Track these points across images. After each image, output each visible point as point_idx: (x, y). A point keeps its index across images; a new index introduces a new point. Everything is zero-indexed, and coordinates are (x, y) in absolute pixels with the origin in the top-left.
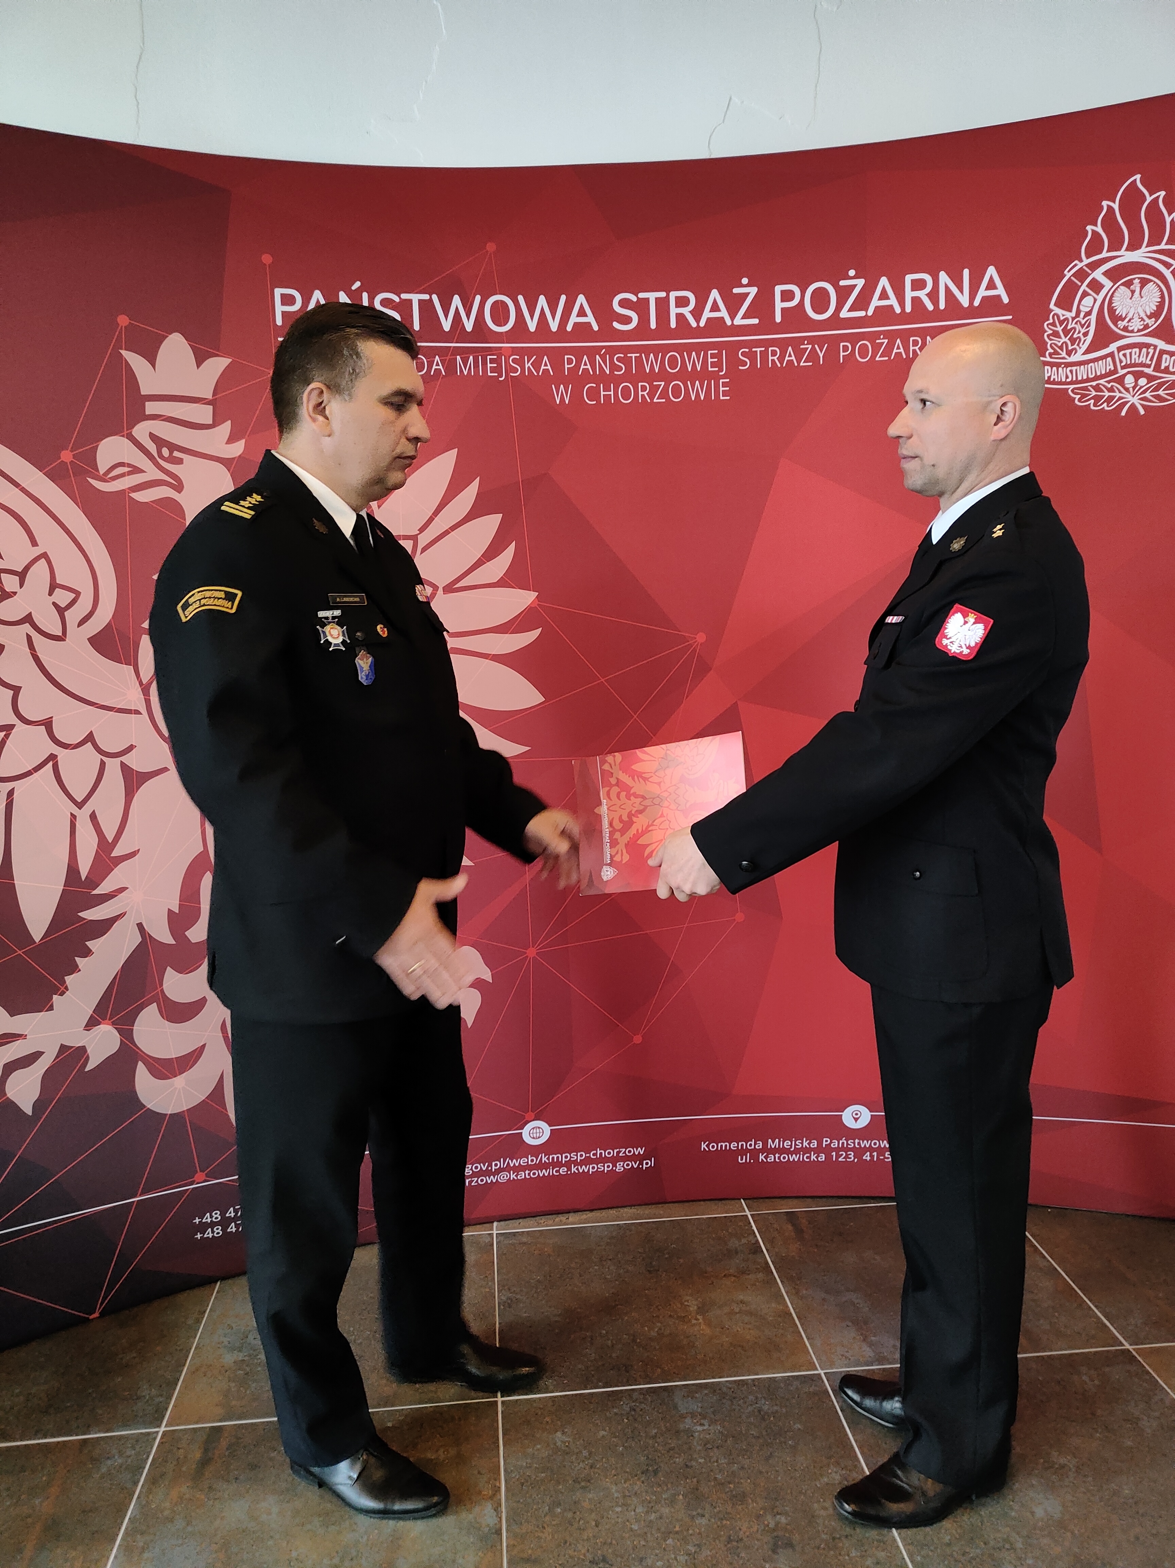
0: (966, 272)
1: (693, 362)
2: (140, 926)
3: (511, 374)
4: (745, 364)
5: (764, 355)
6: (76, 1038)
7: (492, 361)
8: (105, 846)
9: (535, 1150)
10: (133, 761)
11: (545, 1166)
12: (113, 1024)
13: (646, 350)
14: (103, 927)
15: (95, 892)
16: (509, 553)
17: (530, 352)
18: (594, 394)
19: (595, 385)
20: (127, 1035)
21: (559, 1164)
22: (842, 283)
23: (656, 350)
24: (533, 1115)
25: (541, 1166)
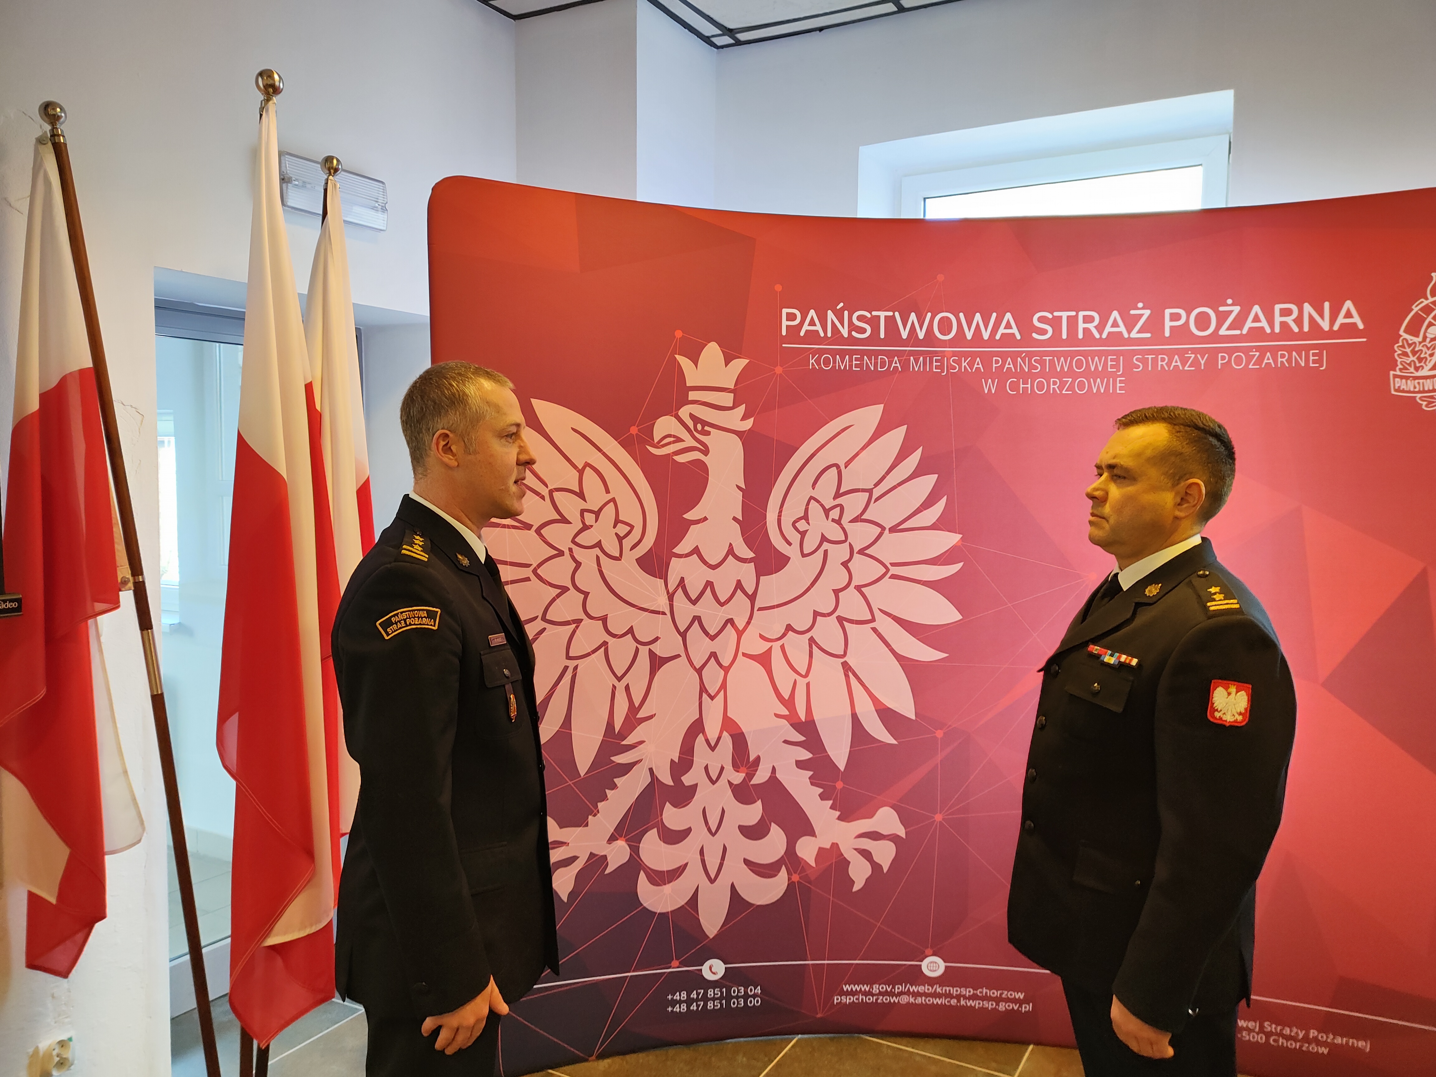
0: (1327, 305)
1: (1096, 364)
2: (651, 770)
3: (951, 371)
4: (1138, 367)
5: (1155, 361)
6: (602, 849)
7: (937, 361)
8: (633, 710)
9: (931, 981)
10: (657, 648)
11: (939, 996)
12: (626, 841)
13: (1057, 355)
14: (626, 769)
15: (624, 743)
16: (941, 505)
17: (966, 355)
18: (1014, 386)
19: (1015, 380)
20: (635, 850)
21: (950, 996)
22: (1221, 309)
23: (1065, 355)
24: (931, 952)
25: (935, 995)
